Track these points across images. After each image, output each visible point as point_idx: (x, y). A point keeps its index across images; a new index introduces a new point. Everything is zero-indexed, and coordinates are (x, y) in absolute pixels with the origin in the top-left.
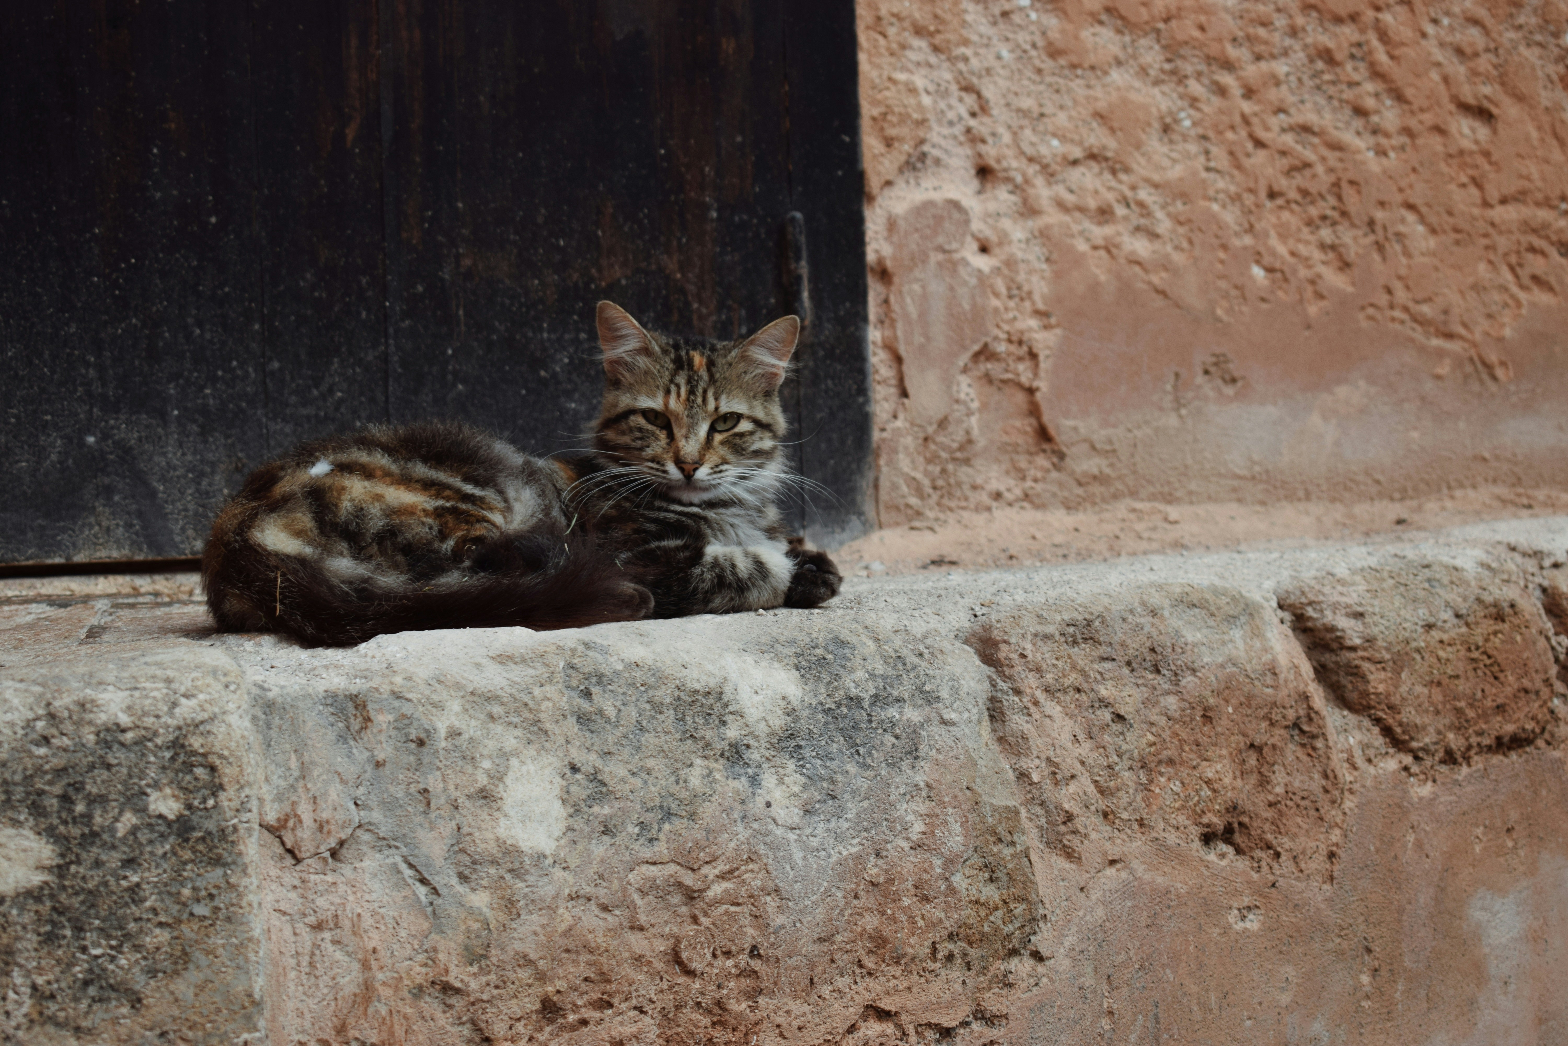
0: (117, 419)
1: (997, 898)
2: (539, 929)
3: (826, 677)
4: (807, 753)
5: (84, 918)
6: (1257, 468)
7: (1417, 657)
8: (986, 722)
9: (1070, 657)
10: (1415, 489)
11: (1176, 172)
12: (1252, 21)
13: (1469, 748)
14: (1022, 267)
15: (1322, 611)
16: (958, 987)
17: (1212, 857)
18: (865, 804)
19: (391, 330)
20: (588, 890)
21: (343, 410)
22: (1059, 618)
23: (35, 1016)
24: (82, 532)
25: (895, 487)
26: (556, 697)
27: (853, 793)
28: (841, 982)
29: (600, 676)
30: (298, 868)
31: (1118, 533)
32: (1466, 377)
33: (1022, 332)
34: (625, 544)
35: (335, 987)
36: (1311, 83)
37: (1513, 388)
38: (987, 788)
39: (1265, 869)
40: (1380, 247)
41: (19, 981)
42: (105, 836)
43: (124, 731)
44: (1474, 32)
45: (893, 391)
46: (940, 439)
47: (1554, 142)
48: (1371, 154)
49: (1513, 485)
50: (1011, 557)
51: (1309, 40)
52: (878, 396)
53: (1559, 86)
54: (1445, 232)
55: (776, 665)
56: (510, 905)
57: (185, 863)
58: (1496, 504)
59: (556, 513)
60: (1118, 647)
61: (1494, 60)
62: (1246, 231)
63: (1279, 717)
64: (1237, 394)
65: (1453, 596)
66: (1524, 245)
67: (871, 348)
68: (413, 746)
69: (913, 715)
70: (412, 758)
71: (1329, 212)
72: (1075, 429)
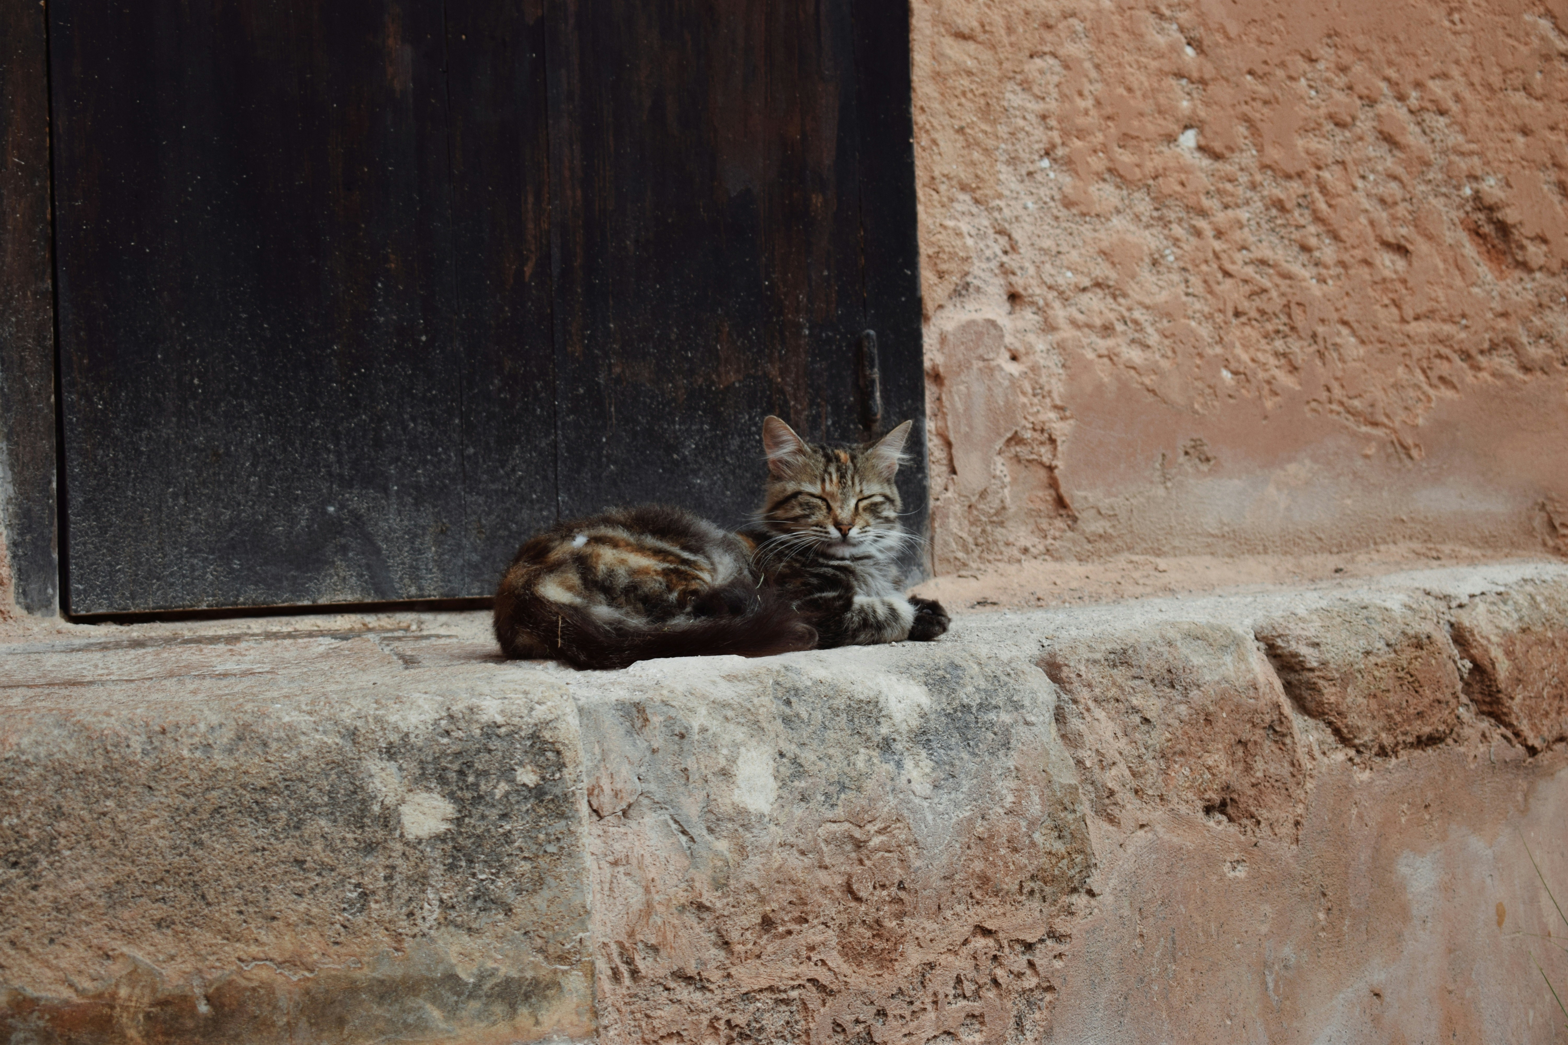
0: (351, 493)
1: (1063, 850)
2: (761, 867)
3: (946, 691)
4: (934, 745)
5: (474, 854)
6: (1226, 529)
7: (1359, 676)
8: (1054, 724)
9: (1111, 676)
10: (1348, 545)
11: (1162, 297)
12: (1221, 178)
13: (1397, 744)
14: (1044, 371)
15: (1288, 642)
16: (1037, 914)
17: (1212, 823)
18: (975, 781)
19: (559, 423)
20: (792, 840)
21: (522, 485)
22: (1103, 648)
23: (442, 920)
24: (324, 581)
25: (946, 544)
26: (768, 704)
27: (967, 773)
28: (959, 908)
29: (797, 690)
30: (601, 822)
31: (1119, 580)
32: (1388, 456)
33: (1044, 423)
34: (796, 595)
35: (627, 905)
36: (1267, 227)
37: (1424, 465)
38: (1056, 771)
39: (1249, 833)
40: (1321, 355)
41: (431, 896)
42: (488, 798)
43: (499, 727)
44: (1394, 185)
45: (944, 469)
46: (981, 506)
47: (1457, 272)
48: (1314, 281)
49: (1425, 541)
50: (1039, 599)
51: (1266, 193)
52: (933, 474)
53: (1460, 228)
54: (1371, 342)
55: (912, 682)
56: (742, 849)
57: (541, 817)
58: (1411, 556)
59: (746, 572)
60: (1144, 669)
61: (1410, 208)
62: (1216, 343)
63: (1259, 721)
64: (1210, 470)
65: (1385, 630)
66: (1434, 353)
67: (927, 435)
68: (677, 738)
69: (1006, 718)
70: (676, 747)
71: (1281, 328)
72: (1086, 498)
